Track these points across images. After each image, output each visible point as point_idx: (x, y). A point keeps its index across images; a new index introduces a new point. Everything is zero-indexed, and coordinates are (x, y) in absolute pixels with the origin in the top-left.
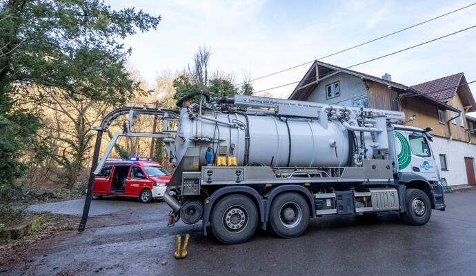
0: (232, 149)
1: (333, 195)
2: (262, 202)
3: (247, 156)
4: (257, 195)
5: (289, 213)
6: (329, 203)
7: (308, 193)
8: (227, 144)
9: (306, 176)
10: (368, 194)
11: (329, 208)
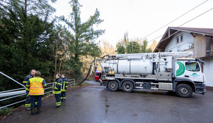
0: (113, 70)
1: (142, 83)
2: (119, 83)
3: (117, 71)
4: (118, 81)
5: (128, 86)
6: (141, 85)
7: (133, 81)
8: (112, 68)
9: (134, 77)
10: (157, 84)
11: (141, 86)
